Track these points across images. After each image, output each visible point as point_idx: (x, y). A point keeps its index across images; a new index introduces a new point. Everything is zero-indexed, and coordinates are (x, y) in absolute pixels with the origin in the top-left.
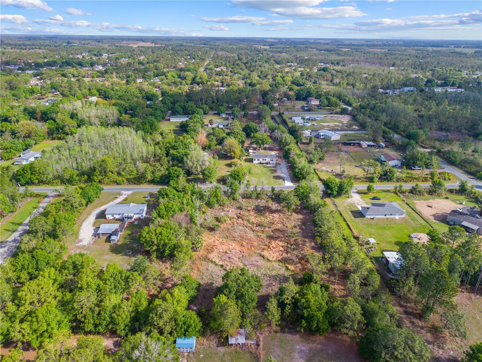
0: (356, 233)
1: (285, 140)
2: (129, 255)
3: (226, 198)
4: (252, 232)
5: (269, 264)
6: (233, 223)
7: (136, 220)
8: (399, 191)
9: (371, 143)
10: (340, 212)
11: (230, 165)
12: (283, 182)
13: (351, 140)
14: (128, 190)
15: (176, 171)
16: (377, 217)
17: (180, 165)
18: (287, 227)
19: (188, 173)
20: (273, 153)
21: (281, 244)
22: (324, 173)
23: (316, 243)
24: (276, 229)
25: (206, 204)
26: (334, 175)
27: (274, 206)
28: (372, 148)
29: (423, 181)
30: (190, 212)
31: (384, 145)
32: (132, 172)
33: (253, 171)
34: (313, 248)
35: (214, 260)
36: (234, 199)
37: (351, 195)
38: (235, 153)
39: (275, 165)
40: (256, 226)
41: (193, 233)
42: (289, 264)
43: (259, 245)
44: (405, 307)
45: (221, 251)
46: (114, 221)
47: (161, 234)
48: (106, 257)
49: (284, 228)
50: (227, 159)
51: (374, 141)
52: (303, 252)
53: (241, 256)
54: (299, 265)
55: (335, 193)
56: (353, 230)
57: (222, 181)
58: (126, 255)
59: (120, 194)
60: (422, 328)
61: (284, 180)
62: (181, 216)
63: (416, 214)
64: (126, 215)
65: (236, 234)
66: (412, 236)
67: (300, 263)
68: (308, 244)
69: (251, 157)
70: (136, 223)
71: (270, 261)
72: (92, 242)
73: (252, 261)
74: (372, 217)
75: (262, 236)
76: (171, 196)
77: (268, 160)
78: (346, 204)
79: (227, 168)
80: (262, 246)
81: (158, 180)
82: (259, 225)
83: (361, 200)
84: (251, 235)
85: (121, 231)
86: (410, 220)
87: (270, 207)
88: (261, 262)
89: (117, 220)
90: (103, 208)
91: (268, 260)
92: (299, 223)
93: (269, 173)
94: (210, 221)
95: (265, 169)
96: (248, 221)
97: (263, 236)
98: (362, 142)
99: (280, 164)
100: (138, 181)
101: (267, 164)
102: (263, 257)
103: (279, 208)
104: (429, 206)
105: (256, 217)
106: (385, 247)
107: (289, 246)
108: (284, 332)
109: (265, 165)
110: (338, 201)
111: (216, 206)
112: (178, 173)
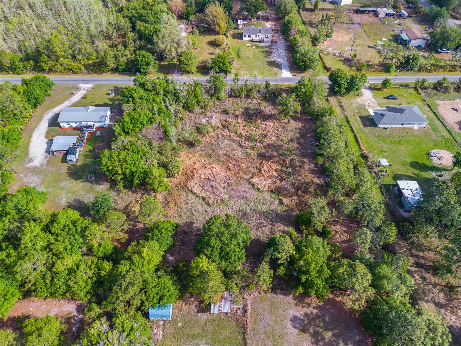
0: (365, 151)
1: (285, 6)
2: (91, 182)
3: (209, 98)
4: (239, 149)
5: (259, 195)
6: (217, 135)
7: (98, 129)
8: (420, 87)
9: (391, 11)
10: (346, 117)
11: (214, 44)
12: (280, 71)
13: (365, 6)
14: (87, 82)
15: (144, 57)
16: (392, 126)
17: (149, 46)
18: (282, 141)
19: (161, 57)
20: (268, 25)
21: (274, 166)
22: (330, 57)
23: (316, 165)
24: (268, 145)
25: (183, 107)
26: (342, 61)
27: (267, 109)
28: (391, 19)
29: (450, 71)
30: (163, 124)
31: (406, 14)
32: (90, 55)
33: (242, 53)
34: (312, 172)
35: (194, 190)
36: (218, 98)
37: (361, 92)
38: (219, 26)
39: (270, 43)
40: (245, 140)
41: (169, 152)
42: (283, 196)
43: (248, 168)
44: (417, 256)
45: (203, 176)
46: (71, 131)
47: (125, 161)
48: (64, 184)
49: (279, 142)
50: (210, 34)
51: (394, 7)
52: (300, 178)
53: (226, 184)
54: (295, 198)
55: (343, 90)
56: (362, 145)
57: (204, 69)
58: (87, 181)
59: (78, 89)
60: (435, 286)
61: (280, 68)
62: (150, 130)
63: (439, 122)
64: (84, 124)
65: (221, 152)
66: (432, 154)
67: (297, 195)
68: (306, 166)
69: (240, 31)
70: (98, 133)
71: (261, 191)
72: (45, 162)
73: (240, 192)
74: (386, 126)
75: (252, 156)
76: (138, 100)
77: (261, 36)
78: (354, 106)
79: (209, 48)
80: (252, 170)
81: (123, 68)
82: (248, 139)
83: (373, 100)
84: (239, 153)
85: (80, 146)
86: (430, 131)
87: (263, 111)
88: (251, 194)
89: (75, 129)
90: (56, 110)
91: (259, 189)
92: (297, 135)
93: (262, 56)
94: (189, 134)
95: (257, 50)
96: (236, 133)
97: (253, 154)
98: (379, 10)
99: (276, 42)
100: (99, 69)
101: (260, 42)
102: (253, 185)
103: (274, 112)
104: (454, 109)
105: (245, 126)
106: (398, 170)
107: (284, 169)
108: (276, 293)
109: (257, 43)
110: (345, 100)
111: (197, 109)
112: (147, 60)
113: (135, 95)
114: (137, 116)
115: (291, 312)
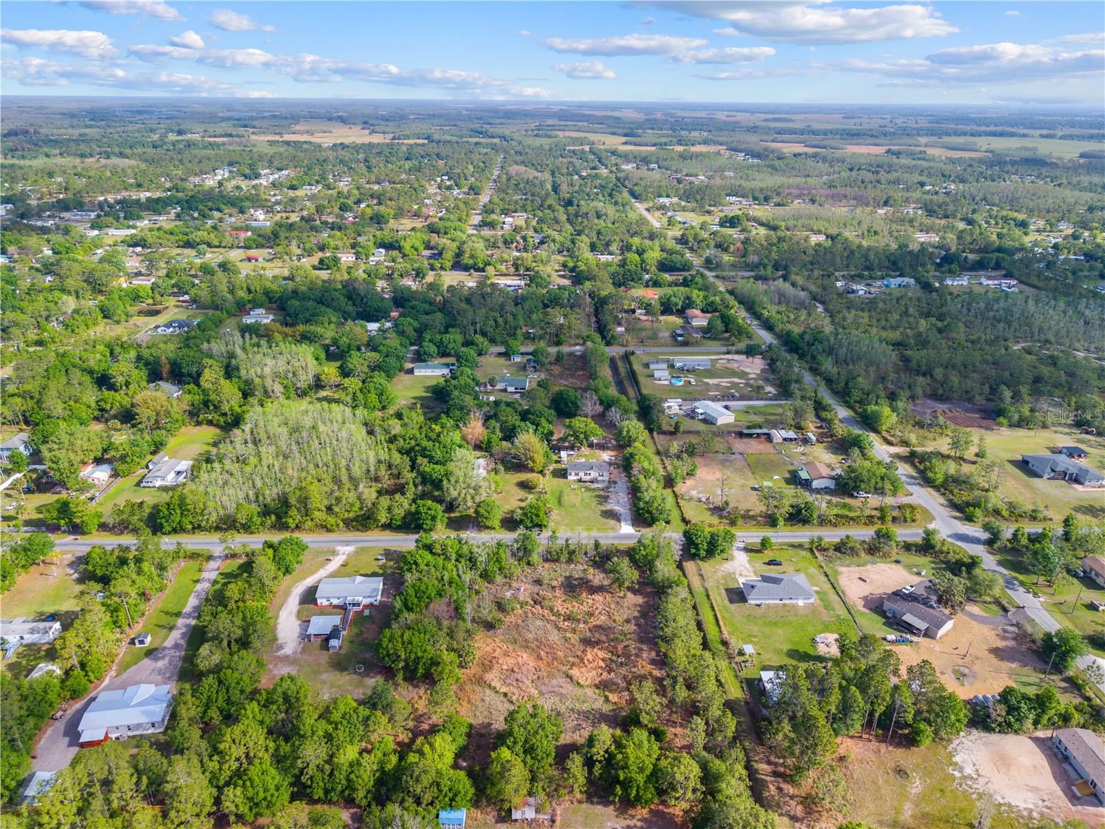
0: (726, 635)
1: (628, 432)
2: (360, 674)
3: (516, 563)
4: (556, 631)
5: (579, 691)
6: (526, 613)
7: (366, 607)
8: (816, 548)
9: (791, 434)
10: (706, 590)
11: (524, 486)
12: (618, 524)
13: (754, 427)
14: (347, 543)
15: (429, 509)
16: (767, 602)
17: (436, 493)
18: (614, 621)
19: (450, 507)
20: (606, 456)
21: (601, 654)
22: (693, 504)
23: (658, 653)
24: (596, 626)
25: (481, 576)
26: (710, 509)
27: (597, 577)
28: (792, 445)
29: (865, 524)
30: (455, 598)
31: (814, 438)
32: (352, 505)
33: (565, 499)
34: (653, 662)
35: (493, 684)
36: (529, 564)
37: (732, 555)
38: (533, 461)
39: (606, 484)
40: (564, 620)
41: (461, 635)
42: (611, 691)
43: (566, 656)
44: (776, 764)
45: (505, 667)
46: (330, 610)
47: (410, 642)
48: (325, 676)
49: (610, 623)
50: (520, 471)
51: (799, 428)
52: (635, 670)
53: (535, 677)
54: (626, 693)
55: (703, 553)
56: (723, 628)
57: (510, 523)
58: (355, 673)
59: (335, 553)
60: (792, 797)
61: (619, 521)
62: (439, 606)
63: (836, 597)
64: (350, 599)
65: (530, 636)
66: (818, 639)
67: (628, 690)
68: (645, 655)
69: (563, 466)
70: (367, 612)
71: (581, 686)
72: (299, 650)
73: (553, 687)
74: (758, 602)
75: (573, 640)
76: (422, 567)
77: (594, 474)
78: (720, 574)
79: (519, 491)
80: (571, 659)
81: (399, 523)
82: (568, 618)
83: (748, 566)
84: (555, 637)
85: (344, 629)
86: (821, 609)
87: (591, 581)
88: (568, 688)
89: (336, 607)
90: (309, 582)
91: (578, 684)
92: (636, 614)
93: (594, 503)
94: (488, 612)
95: (588, 494)
96: (551, 610)
97: (574, 638)
98: (774, 432)
99: (615, 483)
100: (364, 526)
101: (592, 482)
102: (571, 678)
103: (605, 583)
104: (860, 579)
105: (564, 601)
106: (769, 660)
107: (614, 658)
108: (592, 803)
109: (587, 484)
110: (707, 567)
111: (499, 579)
112: (433, 512)
113: (420, 561)
114: (423, 588)
115: (609, 824)
